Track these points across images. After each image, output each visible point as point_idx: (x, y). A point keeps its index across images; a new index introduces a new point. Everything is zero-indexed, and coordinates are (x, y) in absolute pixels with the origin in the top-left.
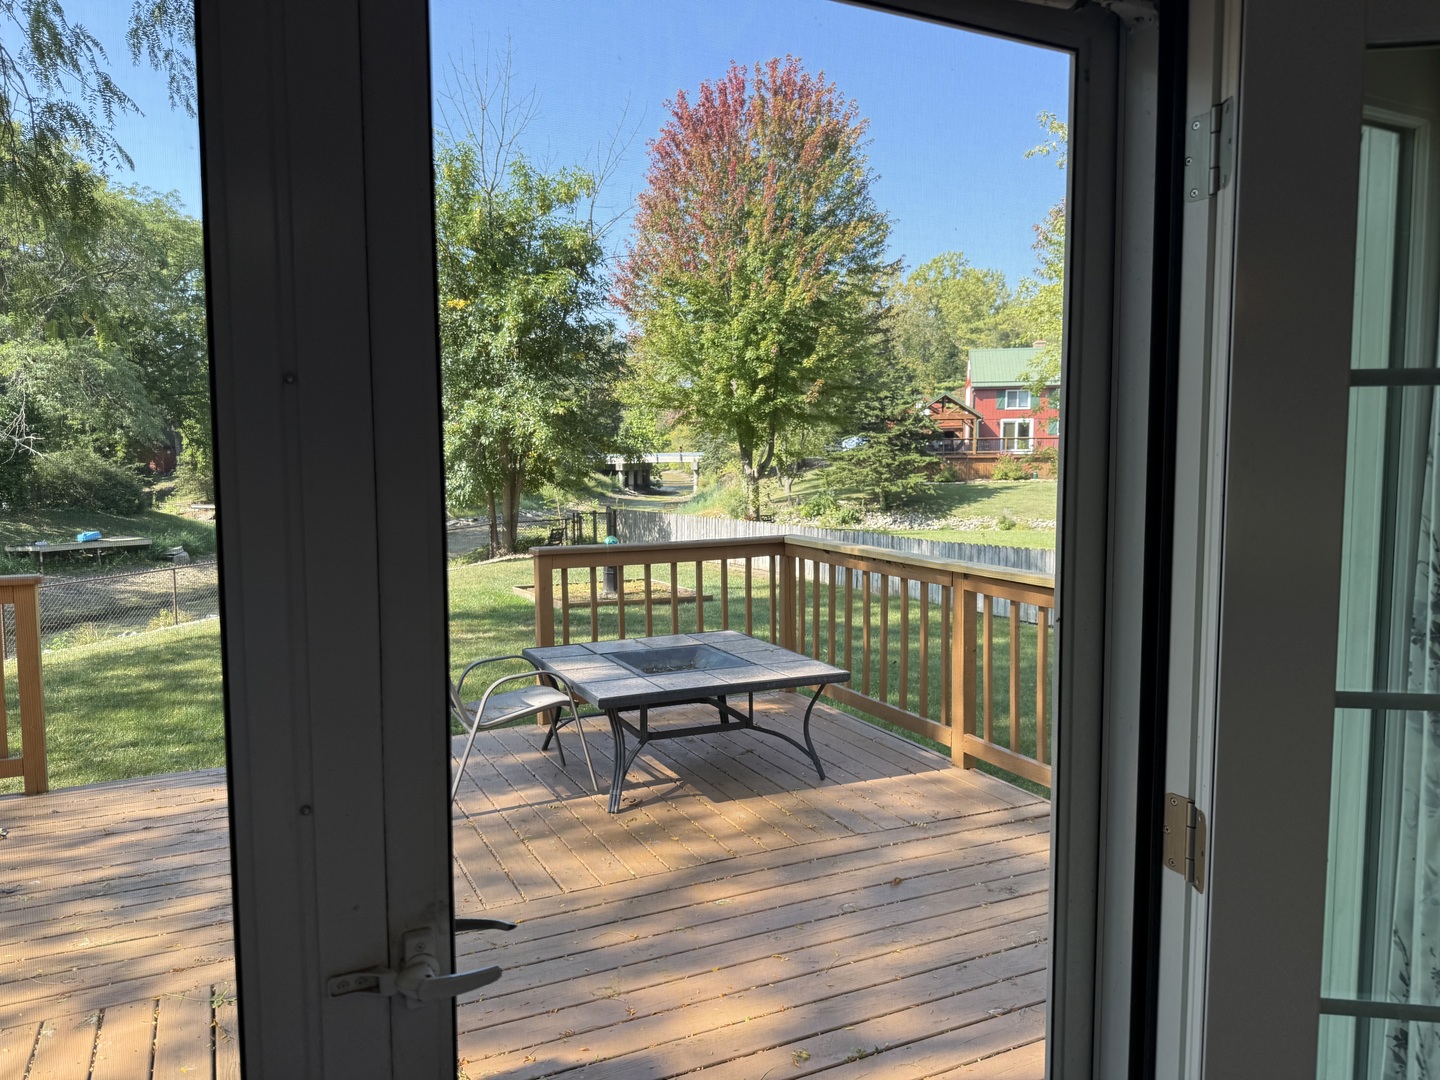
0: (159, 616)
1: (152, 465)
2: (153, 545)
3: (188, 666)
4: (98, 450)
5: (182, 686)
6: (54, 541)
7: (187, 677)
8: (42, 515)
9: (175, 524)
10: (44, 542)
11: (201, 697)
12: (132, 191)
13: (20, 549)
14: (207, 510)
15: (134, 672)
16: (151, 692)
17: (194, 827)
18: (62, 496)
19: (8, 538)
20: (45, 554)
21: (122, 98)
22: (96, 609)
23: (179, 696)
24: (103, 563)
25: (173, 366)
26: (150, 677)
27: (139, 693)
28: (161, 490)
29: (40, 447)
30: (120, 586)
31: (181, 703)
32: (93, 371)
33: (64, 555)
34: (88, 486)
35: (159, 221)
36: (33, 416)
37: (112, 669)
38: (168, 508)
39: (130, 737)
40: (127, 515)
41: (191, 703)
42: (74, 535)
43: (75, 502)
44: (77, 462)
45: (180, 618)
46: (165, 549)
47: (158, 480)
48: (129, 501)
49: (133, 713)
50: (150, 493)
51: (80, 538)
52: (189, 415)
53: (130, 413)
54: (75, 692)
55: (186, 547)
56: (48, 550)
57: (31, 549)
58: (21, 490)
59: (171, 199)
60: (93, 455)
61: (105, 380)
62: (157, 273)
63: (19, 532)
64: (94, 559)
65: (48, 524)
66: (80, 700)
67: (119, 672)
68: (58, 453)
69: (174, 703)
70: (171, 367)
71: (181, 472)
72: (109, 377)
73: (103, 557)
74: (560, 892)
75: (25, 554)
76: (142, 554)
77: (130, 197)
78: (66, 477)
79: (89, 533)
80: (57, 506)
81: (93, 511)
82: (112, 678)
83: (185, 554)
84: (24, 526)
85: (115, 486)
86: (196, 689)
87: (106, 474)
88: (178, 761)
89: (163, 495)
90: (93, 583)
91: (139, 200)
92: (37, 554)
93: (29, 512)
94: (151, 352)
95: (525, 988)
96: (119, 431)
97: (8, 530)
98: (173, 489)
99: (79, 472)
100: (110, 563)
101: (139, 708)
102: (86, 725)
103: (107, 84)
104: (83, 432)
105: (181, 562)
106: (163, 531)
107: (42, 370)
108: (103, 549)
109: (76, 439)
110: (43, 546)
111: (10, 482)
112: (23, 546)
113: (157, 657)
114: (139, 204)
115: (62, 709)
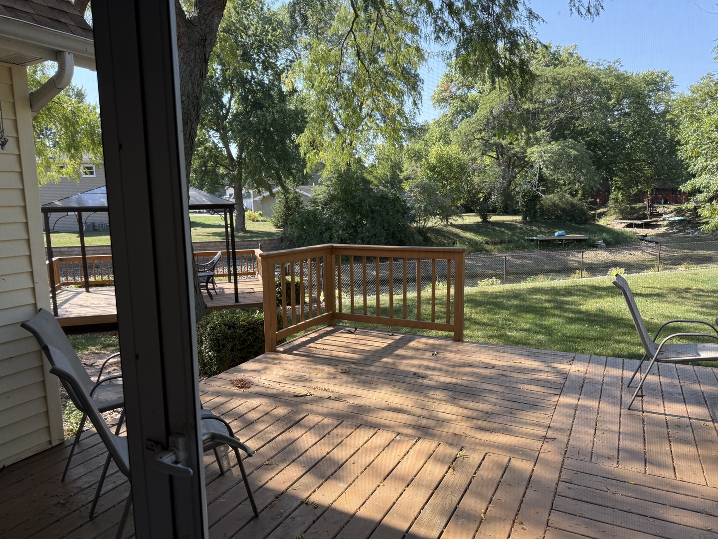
0: (575, 273)
1: (598, 200)
2: (588, 239)
3: (569, 299)
4: (570, 193)
5: (560, 308)
6: (545, 235)
7: (565, 304)
8: (542, 223)
9: (603, 229)
10: (541, 235)
11: (566, 314)
12: (598, 64)
13: (531, 238)
14: (622, 223)
15: (544, 297)
16: (546, 308)
17: (504, 373)
18: (552, 215)
19: (527, 233)
20: (540, 241)
21: (537, 18)
22: (558, 267)
23: (557, 312)
24: (565, 246)
25: (608, 150)
26: (549, 301)
27: (541, 307)
28: (601, 212)
29: (544, 192)
30: (571, 258)
31: (557, 316)
32: (569, 155)
33: (548, 241)
34: (563, 210)
35: (609, 77)
36: (542, 179)
37: (535, 295)
38: (602, 222)
39: (527, 326)
40: (580, 224)
41: (560, 316)
42: (554, 233)
43: (557, 217)
44: (560, 199)
45: (583, 275)
46: (594, 241)
47: (599, 208)
48: (580, 218)
49: (533, 316)
50: (594, 215)
51: (556, 234)
52: (616, 175)
53: (584, 175)
54: (516, 302)
55: (605, 241)
56: (542, 239)
57: (535, 238)
58: (536, 211)
59: (616, 63)
60: (568, 196)
61: (574, 159)
62: (605, 104)
63: (532, 231)
64: (561, 244)
65: (544, 227)
66: (516, 306)
67: (538, 297)
68: (552, 195)
69: (554, 315)
70: (607, 151)
71: (611, 203)
72: (576, 157)
73: (565, 244)
74: (673, 477)
75: (533, 240)
76: (583, 243)
77: (596, 67)
78: (555, 206)
79: (561, 232)
80: (549, 219)
81: (564, 222)
82: (534, 298)
83: (604, 244)
84: (534, 228)
85: (575, 210)
86: (566, 310)
87: (573, 205)
88: (540, 344)
89: (601, 215)
90: (560, 255)
91: (600, 67)
92: (537, 240)
93: (537, 221)
94: (599, 144)
95: (610, 522)
96: (578, 184)
97: (528, 229)
98: (606, 212)
99: (560, 204)
100: (568, 247)
101: (536, 314)
102: (512, 318)
103: (531, 13)
104: (564, 185)
105: (601, 248)
106: (595, 233)
107: (546, 157)
108: (566, 240)
109: (561, 188)
110: (540, 237)
111: (531, 208)
112: (532, 236)
113: (558, 292)
114: (600, 70)
115: (507, 309)
